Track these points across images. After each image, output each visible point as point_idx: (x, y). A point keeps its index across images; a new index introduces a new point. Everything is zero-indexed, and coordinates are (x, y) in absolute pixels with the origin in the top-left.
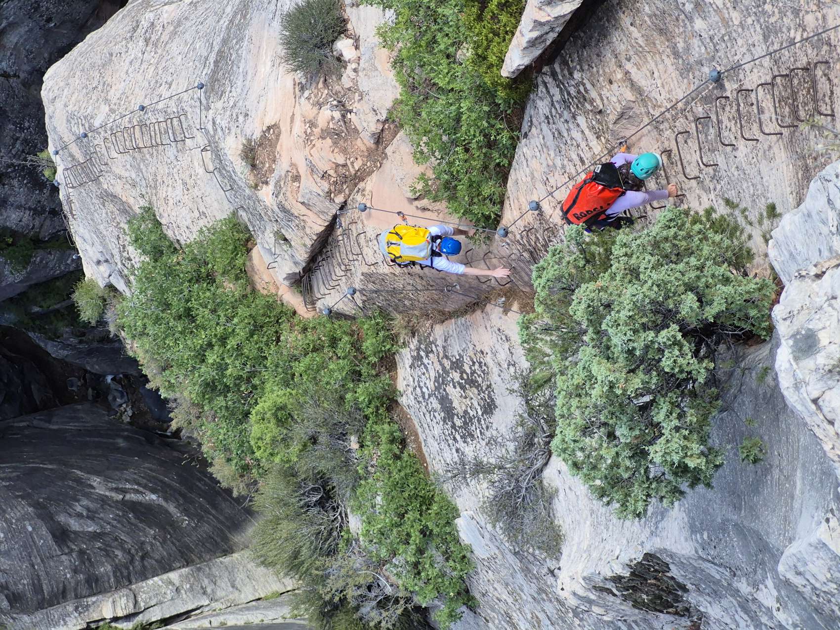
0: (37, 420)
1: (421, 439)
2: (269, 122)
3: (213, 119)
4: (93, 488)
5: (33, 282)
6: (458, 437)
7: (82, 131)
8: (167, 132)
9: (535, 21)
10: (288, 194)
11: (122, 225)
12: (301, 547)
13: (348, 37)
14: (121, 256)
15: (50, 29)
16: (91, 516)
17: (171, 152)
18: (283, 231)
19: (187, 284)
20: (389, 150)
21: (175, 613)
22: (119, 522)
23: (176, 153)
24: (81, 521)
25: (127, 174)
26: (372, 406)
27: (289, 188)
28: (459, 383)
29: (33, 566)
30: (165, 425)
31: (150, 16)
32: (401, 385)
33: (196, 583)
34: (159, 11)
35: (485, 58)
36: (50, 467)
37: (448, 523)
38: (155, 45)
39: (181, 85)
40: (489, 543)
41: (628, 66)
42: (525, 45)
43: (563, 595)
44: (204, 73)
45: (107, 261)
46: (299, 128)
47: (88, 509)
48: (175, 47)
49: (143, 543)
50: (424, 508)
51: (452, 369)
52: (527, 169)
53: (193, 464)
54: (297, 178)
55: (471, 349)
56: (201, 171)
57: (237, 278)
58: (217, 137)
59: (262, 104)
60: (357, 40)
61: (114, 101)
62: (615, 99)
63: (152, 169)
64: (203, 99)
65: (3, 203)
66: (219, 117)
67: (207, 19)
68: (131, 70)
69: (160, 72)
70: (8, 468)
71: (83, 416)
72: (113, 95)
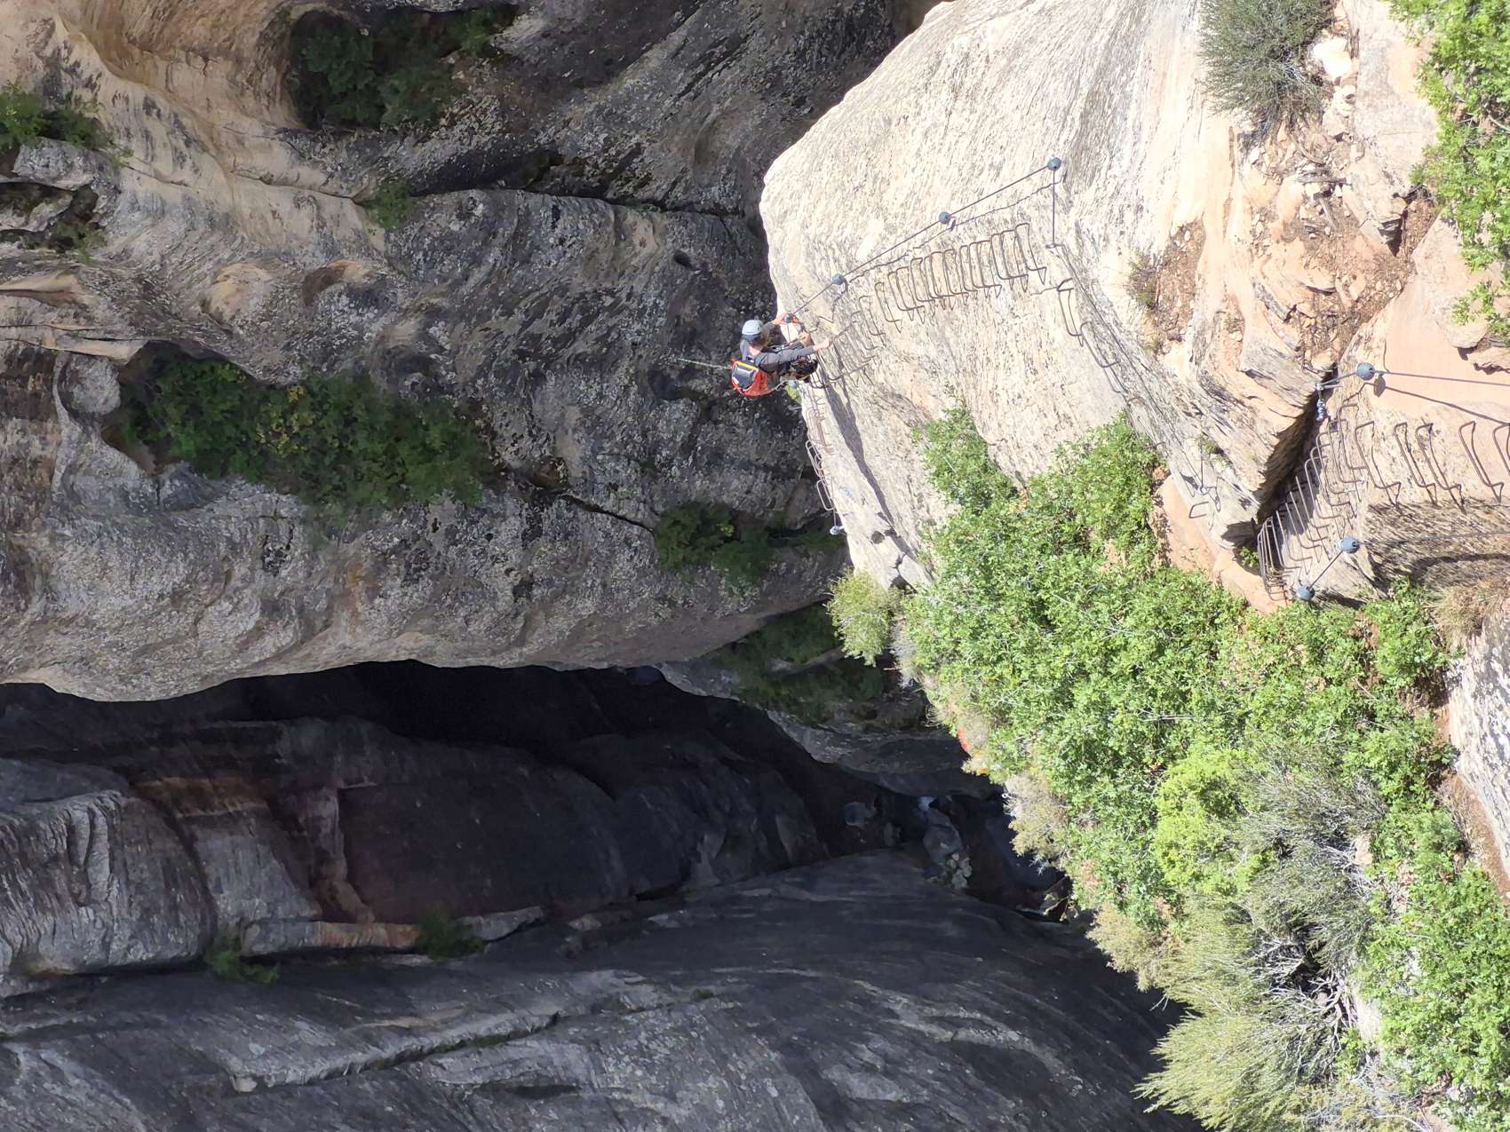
0: (787, 886)
1: (1500, 842)
2: (1183, 217)
3: (1077, 225)
4: (892, 1014)
5: (773, 611)
7: (834, 271)
8: (992, 261)
10: (1220, 356)
12: (1261, 1067)
13: (1337, 34)
14: (915, 519)
15: (800, 121)
16: (892, 1069)
17: (1002, 301)
18: (1214, 433)
20: (1418, 255)
22: (945, 1082)
23: (1011, 301)
24: (872, 1080)
25: (920, 351)
26: (1397, 776)
27: (1222, 344)
31: (962, 41)
32: (1456, 735)
34: (980, 32)
36: (812, 974)
38: (971, 96)
39: (1020, 163)
44: (1063, 138)
45: (891, 533)
46: (1240, 224)
47: (885, 1057)
48: (1009, 99)
49: (994, 1125)
54: (1237, 324)
56: (1059, 334)
57: (1133, 543)
58: (1084, 260)
59: (1169, 185)
60: (1353, 38)
61: (895, 209)
63: (966, 337)
64: (1059, 189)
65: (716, 457)
66: (1088, 217)
67: (1069, 37)
68: (925, 149)
69: (981, 147)
70: (732, 975)
71: (877, 877)
72: (893, 197)
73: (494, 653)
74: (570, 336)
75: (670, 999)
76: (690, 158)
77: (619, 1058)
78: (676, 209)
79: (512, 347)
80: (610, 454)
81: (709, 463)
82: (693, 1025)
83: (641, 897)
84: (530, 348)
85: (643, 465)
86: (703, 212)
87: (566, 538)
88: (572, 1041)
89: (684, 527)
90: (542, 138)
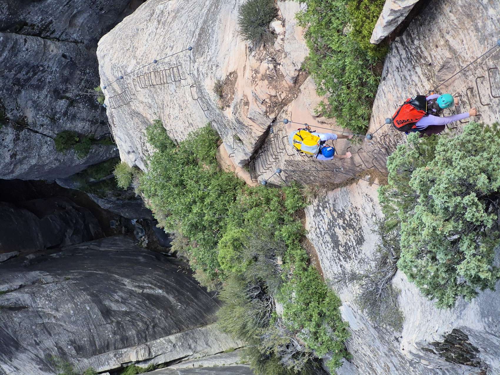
0: (92, 245)
1: (320, 259)
2: (231, 70)
3: (198, 68)
4: (125, 285)
5: (91, 164)
6: (341, 258)
7: (120, 75)
8: (170, 76)
9: (392, 10)
10: (242, 113)
11: (143, 131)
12: (247, 322)
13: (279, 19)
14: (142, 149)
15: (102, 15)
16: (124, 301)
17: (172, 87)
18: (238, 135)
19: (181, 166)
20: (302, 88)
21: (173, 359)
22: (140, 306)
23: (175, 88)
24: (118, 304)
25: (146, 101)
26: (291, 239)
27: (242, 109)
28: (342, 226)
29: (90, 330)
30: (167, 249)
31: (161, 7)
32: (308, 227)
33: (185, 342)
34: (166, 4)
35: (360, 32)
36: (100, 272)
37: (335, 309)
38: (164, 24)
39: (178, 48)
40: (359, 321)
41: (448, 37)
42: (385, 24)
43: (403, 353)
44: (193, 40)
45: (134, 152)
46: (249, 74)
47: (122, 298)
48: (176, 25)
49: (154, 318)
50: (321, 300)
51: (338, 217)
52: (385, 99)
53: (184, 272)
54: (247, 103)
55: (350, 206)
56: (190, 99)
57: (211, 162)
58: (200, 79)
59: (227, 60)
60: (284, 21)
61: (139, 57)
62: (439, 57)
63: (161, 98)
64: (192, 56)
65: (74, 117)
66: (201, 67)
67: (194, 9)
68: (149, 39)
69: (167, 40)
70: (76, 273)
71: (119, 243)
72: (139, 54)
73: (4, 175)
74: (29, 79)
75: (57, 280)
76: (68, 25)
77: (41, 298)
78: (63, 41)
79: (11, 81)
80: (41, 115)
81: (72, 119)
82: (64, 288)
83: (48, 248)
84: (17, 82)
85: (51, 119)
86: (71, 42)
87: (27, 140)
88: (27, 293)
89: (64, 138)
90: (22, 17)
